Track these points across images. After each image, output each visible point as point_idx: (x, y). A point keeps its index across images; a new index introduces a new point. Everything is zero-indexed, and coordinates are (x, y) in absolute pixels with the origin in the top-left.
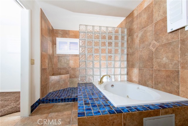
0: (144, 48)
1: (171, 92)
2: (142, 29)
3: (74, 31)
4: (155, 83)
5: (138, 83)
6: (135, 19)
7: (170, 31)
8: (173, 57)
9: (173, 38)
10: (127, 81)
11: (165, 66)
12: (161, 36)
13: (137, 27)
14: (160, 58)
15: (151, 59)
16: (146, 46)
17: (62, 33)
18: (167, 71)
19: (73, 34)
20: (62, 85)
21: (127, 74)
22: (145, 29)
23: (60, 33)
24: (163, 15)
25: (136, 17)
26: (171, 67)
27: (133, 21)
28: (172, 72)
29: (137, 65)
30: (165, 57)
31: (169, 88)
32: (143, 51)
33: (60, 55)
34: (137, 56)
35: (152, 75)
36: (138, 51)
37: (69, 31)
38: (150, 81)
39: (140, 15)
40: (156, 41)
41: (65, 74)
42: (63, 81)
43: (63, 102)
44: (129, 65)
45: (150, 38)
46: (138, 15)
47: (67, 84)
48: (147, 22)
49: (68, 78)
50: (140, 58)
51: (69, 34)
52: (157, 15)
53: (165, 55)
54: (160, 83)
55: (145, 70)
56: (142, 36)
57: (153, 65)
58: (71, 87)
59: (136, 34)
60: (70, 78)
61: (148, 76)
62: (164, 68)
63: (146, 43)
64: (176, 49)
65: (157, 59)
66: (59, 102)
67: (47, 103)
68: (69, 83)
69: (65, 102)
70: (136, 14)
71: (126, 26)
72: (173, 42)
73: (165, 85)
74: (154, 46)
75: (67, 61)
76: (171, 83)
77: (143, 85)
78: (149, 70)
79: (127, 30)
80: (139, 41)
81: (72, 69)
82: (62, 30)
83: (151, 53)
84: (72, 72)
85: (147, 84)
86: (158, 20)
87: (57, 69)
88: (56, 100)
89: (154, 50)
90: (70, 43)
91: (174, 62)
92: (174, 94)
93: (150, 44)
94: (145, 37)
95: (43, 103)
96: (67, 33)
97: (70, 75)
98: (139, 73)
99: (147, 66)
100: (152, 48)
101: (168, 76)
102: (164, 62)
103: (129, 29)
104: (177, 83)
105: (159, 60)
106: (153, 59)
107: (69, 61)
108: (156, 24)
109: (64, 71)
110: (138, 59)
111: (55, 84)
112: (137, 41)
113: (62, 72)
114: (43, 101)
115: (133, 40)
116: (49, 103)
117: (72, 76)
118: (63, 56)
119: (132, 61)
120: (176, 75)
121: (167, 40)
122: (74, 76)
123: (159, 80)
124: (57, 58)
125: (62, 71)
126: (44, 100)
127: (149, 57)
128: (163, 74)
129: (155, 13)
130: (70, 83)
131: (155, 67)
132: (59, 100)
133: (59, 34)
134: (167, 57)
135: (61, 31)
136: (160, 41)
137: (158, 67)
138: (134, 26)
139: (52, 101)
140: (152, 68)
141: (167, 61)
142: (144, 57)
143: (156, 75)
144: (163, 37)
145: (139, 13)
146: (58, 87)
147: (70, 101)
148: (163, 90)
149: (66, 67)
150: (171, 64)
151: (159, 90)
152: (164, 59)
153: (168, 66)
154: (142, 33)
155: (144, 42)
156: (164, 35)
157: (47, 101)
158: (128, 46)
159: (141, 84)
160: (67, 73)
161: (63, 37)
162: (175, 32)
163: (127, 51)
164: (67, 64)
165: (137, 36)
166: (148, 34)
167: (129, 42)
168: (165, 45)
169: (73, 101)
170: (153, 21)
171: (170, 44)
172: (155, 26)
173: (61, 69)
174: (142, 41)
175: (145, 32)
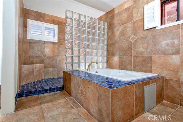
0: (124, 40)
1: (146, 72)
2: (122, 25)
3: (50, 15)
4: (133, 67)
5: (118, 68)
6: (116, 16)
7: (147, 29)
8: (147, 47)
9: (148, 34)
10: (107, 68)
11: (141, 53)
12: (139, 31)
13: (117, 22)
14: (137, 48)
15: (130, 49)
16: (126, 39)
17: (35, 15)
18: (143, 57)
19: (48, 18)
20: (36, 76)
21: (107, 62)
22: (125, 25)
23: (33, 14)
24: (141, 17)
25: (116, 14)
26: (146, 54)
27: (113, 16)
28: (147, 57)
29: (118, 54)
30: (142, 47)
31: (144, 69)
32: (123, 42)
33: (32, 41)
34: (117, 46)
35: (131, 61)
36: (118, 42)
37: (44, 14)
38: (129, 66)
39: (120, 13)
40: (134, 35)
41: (38, 64)
42: (37, 72)
43: (48, 93)
44: (109, 54)
45: (130, 32)
46: (118, 13)
47: (42, 74)
48: (127, 20)
49: (43, 68)
50: (120, 48)
51: (44, 18)
52: (136, 16)
53: (142, 45)
54: (137, 66)
55: (125, 58)
56: (122, 30)
57: (132, 53)
58: (46, 78)
59: (116, 28)
60: (45, 68)
61: (128, 62)
62: (141, 55)
63: (126, 36)
64: (149, 42)
65: (136, 48)
66: (43, 93)
67: (27, 96)
68: (43, 74)
69: (50, 92)
70: (116, 12)
71: (106, 20)
72: (148, 36)
73: (142, 67)
74: (133, 39)
75: (41, 49)
76: (146, 65)
77: (123, 70)
78: (128, 57)
79: (107, 24)
80: (120, 34)
81: (47, 57)
82: (36, 12)
83: (131, 43)
84: (47, 61)
85: (127, 68)
86: (137, 19)
87: (28, 58)
88: (40, 91)
89: (133, 42)
90: (46, 28)
91: (149, 50)
92: (148, 73)
93: (130, 37)
94: (125, 31)
95: (21, 97)
96: (41, 17)
97: (45, 65)
98: (120, 60)
99: (127, 54)
100: (131, 40)
101: (144, 61)
102: (141, 51)
103: (109, 23)
104: (150, 65)
105: (137, 49)
106: (132, 49)
107: (44, 48)
108: (135, 22)
109: (37, 60)
110: (118, 49)
111: (29, 74)
112: (117, 34)
113: (34, 62)
114: (22, 95)
115: (113, 33)
116: (30, 96)
117: (48, 66)
118: (36, 42)
119: (112, 50)
120: (149, 59)
121: (144, 35)
122: (49, 66)
123: (137, 64)
124: (29, 44)
125: (35, 60)
126: (23, 93)
127: (129, 47)
128: (140, 59)
129: (134, 14)
130: (45, 74)
131: (134, 55)
132: (42, 91)
133: (31, 16)
134: (143, 47)
135: (34, 12)
136: (138, 35)
137: (136, 55)
138: (115, 22)
139: (34, 93)
140: (131, 55)
141: (143, 50)
142: (124, 47)
143: (135, 60)
144: (141, 33)
145: (120, 12)
146: (32, 78)
147: (56, 91)
148: (140, 71)
149: (41, 56)
150: (146, 52)
151: (137, 71)
152: (141, 48)
153: (144, 53)
154: (122, 28)
155: (124, 35)
156: (141, 31)
157: (27, 93)
158: (108, 37)
159: (121, 69)
160: (42, 62)
161: (37, 20)
162: (149, 30)
163: (107, 42)
164: (42, 52)
165: (118, 30)
166: (128, 29)
167: (109, 34)
168: (142, 38)
169: (59, 91)
170: (132, 20)
171: (145, 38)
172: (134, 24)
173: (33, 57)
174: (122, 34)
175: (126, 28)
